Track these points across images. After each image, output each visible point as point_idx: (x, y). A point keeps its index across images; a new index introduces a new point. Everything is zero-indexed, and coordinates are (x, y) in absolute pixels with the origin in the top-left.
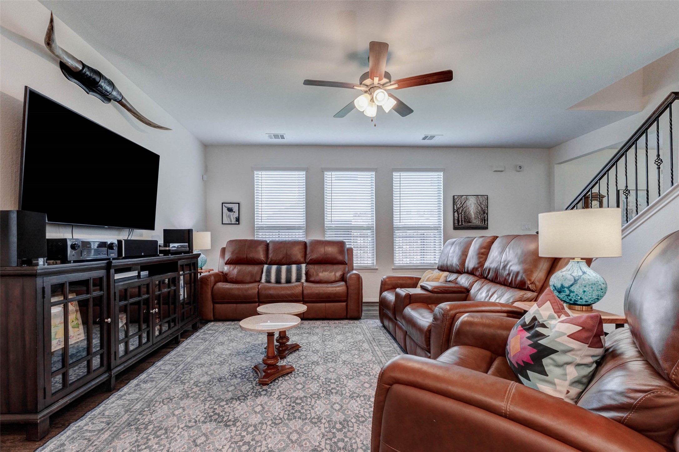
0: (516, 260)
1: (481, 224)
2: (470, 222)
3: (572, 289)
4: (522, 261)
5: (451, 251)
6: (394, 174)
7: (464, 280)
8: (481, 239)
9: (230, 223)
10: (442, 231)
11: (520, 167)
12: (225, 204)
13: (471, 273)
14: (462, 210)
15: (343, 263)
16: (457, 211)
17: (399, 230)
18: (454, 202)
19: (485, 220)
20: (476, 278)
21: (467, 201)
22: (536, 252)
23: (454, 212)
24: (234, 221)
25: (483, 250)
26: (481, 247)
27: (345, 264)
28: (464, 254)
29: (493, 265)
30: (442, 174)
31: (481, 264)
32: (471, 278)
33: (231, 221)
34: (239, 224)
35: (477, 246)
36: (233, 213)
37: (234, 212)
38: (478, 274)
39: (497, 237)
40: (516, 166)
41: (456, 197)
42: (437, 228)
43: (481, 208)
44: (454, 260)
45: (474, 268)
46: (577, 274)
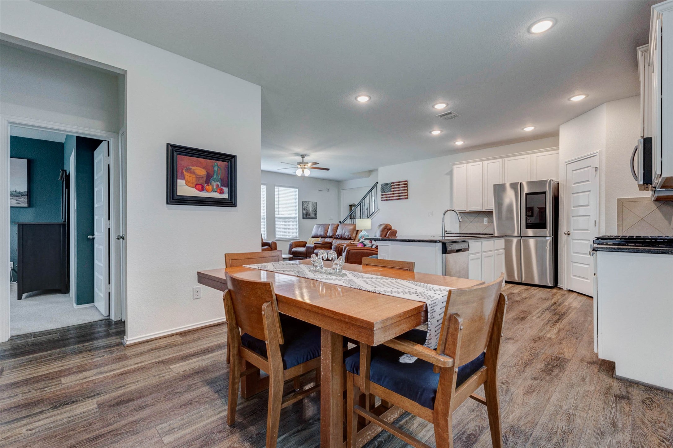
0: (347, 232)
1: (314, 217)
2: (310, 216)
4: (349, 232)
5: (319, 230)
6: (276, 188)
7: (328, 240)
8: (333, 225)
10: (298, 220)
13: (331, 237)
14: (307, 209)
16: (304, 209)
17: (277, 219)
18: (303, 204)
19: (316, 214)
20: (333, 239)
21: (309, 205)
22: (354, 229)
25: (335, 229)
28: (326, 231)
29: (340, 234)
30: (297, 189)
31: (335, 233)
32: (331, 239)
35: (332, 228)
38: (334, 237)
40: (327, 189)
41: (303, 202)
42: (295, 218)
43: (314, 208)
44: (322, 233)
45: (332, 235)
46: (364, 233)
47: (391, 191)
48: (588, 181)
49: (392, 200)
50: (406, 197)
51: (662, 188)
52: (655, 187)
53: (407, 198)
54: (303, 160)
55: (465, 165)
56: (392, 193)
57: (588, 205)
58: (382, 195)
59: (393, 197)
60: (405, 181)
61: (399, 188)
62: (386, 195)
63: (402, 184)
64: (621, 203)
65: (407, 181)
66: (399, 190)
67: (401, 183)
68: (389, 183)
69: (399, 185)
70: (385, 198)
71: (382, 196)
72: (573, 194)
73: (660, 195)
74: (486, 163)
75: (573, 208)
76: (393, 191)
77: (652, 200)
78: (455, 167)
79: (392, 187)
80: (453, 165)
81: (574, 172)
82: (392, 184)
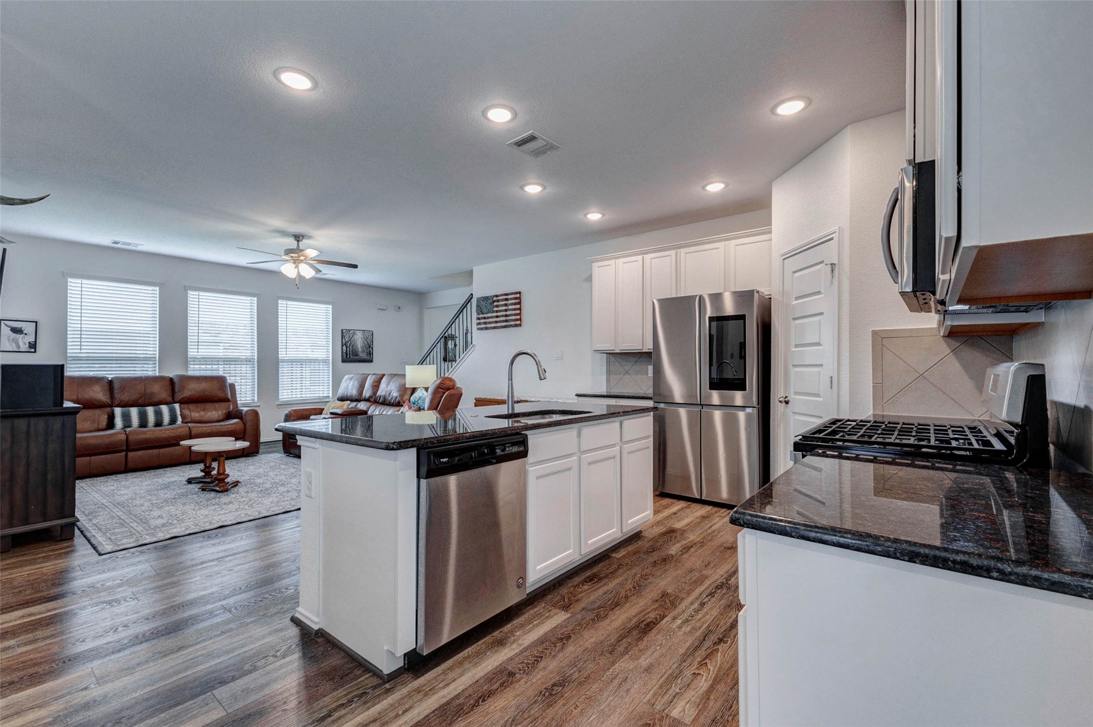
0: (395, 390)
1: (367, 358)
2: (357, 356)
3: (419, 402)
4: (399, 391)
5: (350, 385)
7: (362, 406)
8: (374, 376)
9: (17, 350)
10: (331, 364)
11: (399, 308)
12: (5, 322)
13: (367, 400)
14: (350, 344)
15: (226, 400)
16: (345, 344)
17: (283, 362)
18: (342, 336)
19: (370, 354)
20: (371, 403)
21: (355, 336)
22: (405, 385)
23: (342, 346)
24: (24, 347)
25: (376, 384)
26: (374, 382)
27: (227, 401)
28: (362, 387)
29: (383, 394)
30: (329, 307)
31: (375, 393)
32: (368, 404)
33: (19, 347)
34: (35, 352)
35: (372, 381)
36: (22, 336)
37: (26, 334)
38: (372, 400)
39: (385, 375)
40: (396, 306)
41: (344, 331)
42: (325, 361)
43: (368, 342)
44: (354, 392)
45: (370, 396)
46: (421, 394)
47: (493, 312)
48: (819, 293)
49: (494, 328)
50: (518, 322)
51: (960, 301)
52: (942, 303)
53: (520, 325)
54: (298, 245)
55: (612, 262)
56: (495, 314)
57: (818, 344)
58: (478, 319)
59: (496, 322)
60: (516, 293)
61: (506, 305)
62: (485, 318)
63: (511, 299)
64: (880, 339)
65: (520, 293)
66: (506, 310)
67: (509, 297)
68: (490, 296)
69: (506, 300)
70: (484, 326)
71: (478, 321)
72: (794, 319)
73: (956, 323)
74: (648, 257)
75: (794, 349)
76: (497, 312)
77: (942, 334)
78: (595, 265)
79: (495, 304)
80: (593, 262)
81: (797, 275)
82: (495, 299)
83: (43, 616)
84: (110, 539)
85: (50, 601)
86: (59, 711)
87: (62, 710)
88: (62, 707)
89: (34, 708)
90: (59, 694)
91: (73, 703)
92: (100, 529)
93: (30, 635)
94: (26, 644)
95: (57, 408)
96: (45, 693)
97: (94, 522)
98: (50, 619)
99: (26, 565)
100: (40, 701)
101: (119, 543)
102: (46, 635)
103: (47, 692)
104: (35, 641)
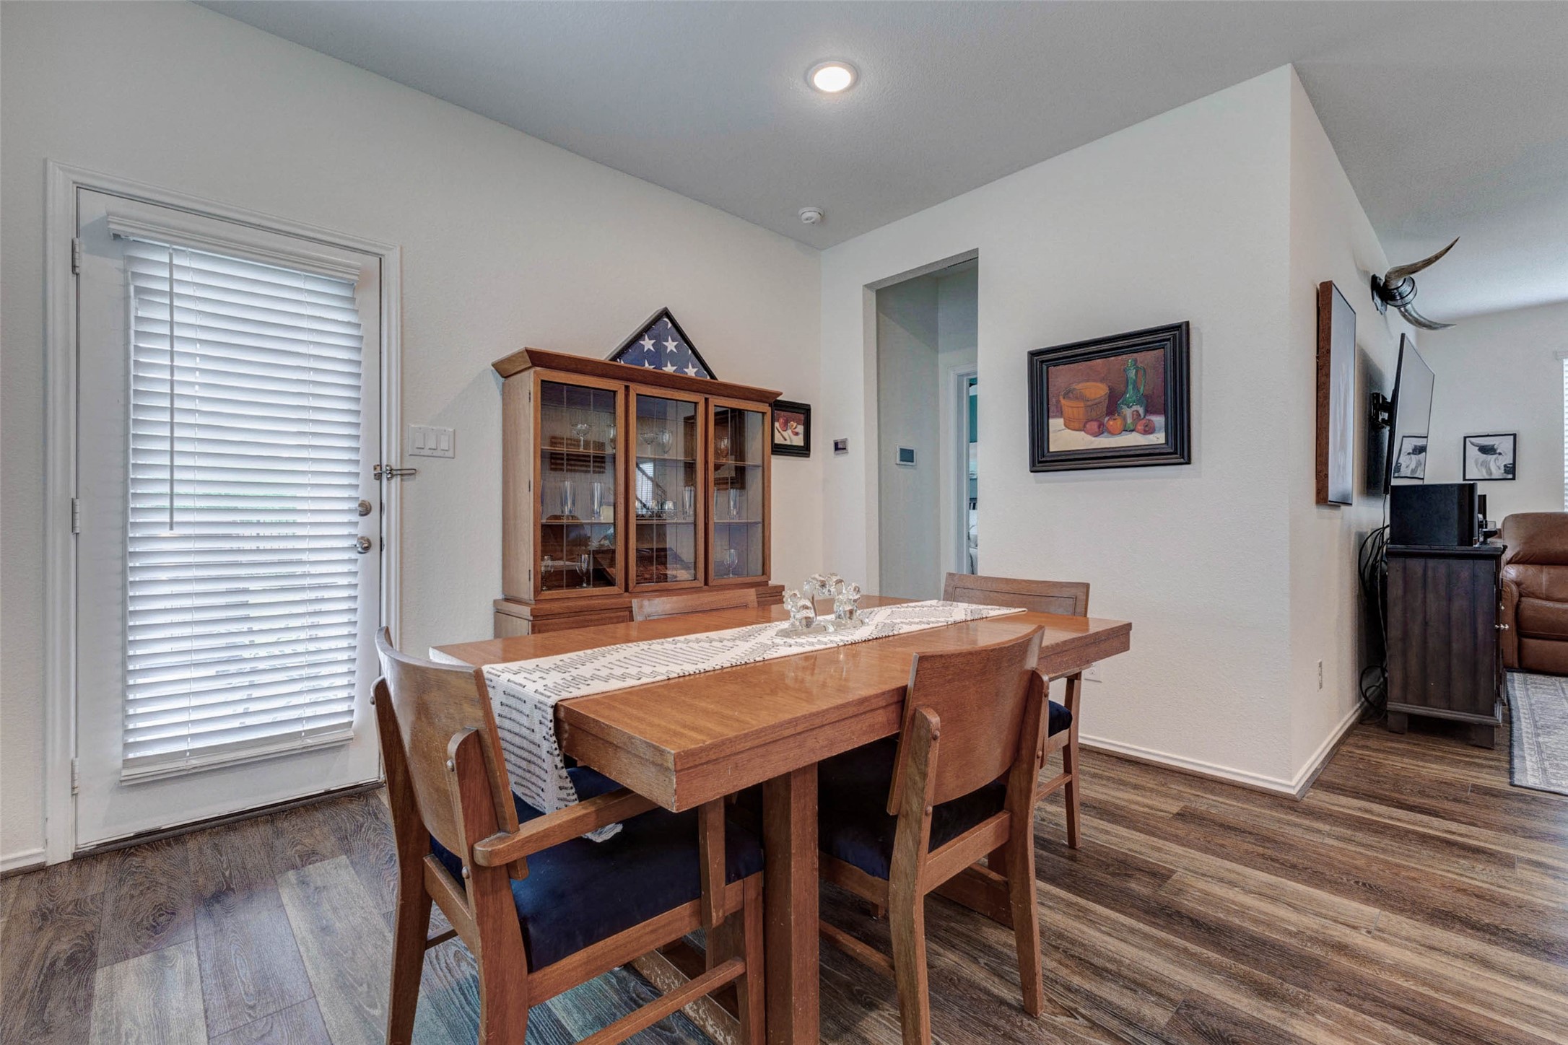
9: (1488, 477)
12: (1471, 439)
24: (1497, 473)
33: (1491, 474)
34: (1514, 479)
36: (1495, 456)
37: (1500, 454)
83: (1380, 819)
84: (1544, 770)
85: (1401, 808)
86: (1308, 928)
87: (1312, 930)
88: (1315, 927)
89: (1290, 906)
90: (1324, 911)
91: (1327, 932)
92: (1540, 752)
93: (1349, 832)
94: (1337, 838)
95: (1463, 548)
96: (1312, 900)
97: (1541, 739)
98: (1384, 827)
99: (1409, 757)
100: (1301, 904)
101: (1554, 782)
102: (1364, 841)
103: (1315, 900)
104: (1350, 841)
